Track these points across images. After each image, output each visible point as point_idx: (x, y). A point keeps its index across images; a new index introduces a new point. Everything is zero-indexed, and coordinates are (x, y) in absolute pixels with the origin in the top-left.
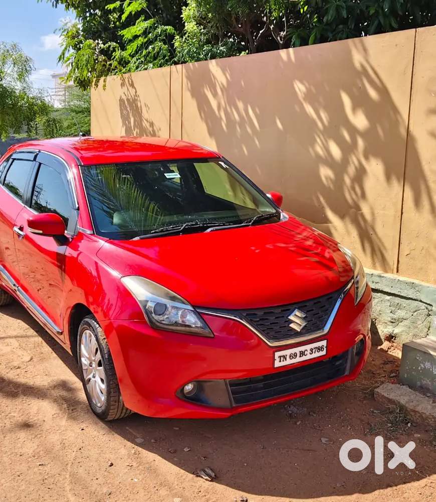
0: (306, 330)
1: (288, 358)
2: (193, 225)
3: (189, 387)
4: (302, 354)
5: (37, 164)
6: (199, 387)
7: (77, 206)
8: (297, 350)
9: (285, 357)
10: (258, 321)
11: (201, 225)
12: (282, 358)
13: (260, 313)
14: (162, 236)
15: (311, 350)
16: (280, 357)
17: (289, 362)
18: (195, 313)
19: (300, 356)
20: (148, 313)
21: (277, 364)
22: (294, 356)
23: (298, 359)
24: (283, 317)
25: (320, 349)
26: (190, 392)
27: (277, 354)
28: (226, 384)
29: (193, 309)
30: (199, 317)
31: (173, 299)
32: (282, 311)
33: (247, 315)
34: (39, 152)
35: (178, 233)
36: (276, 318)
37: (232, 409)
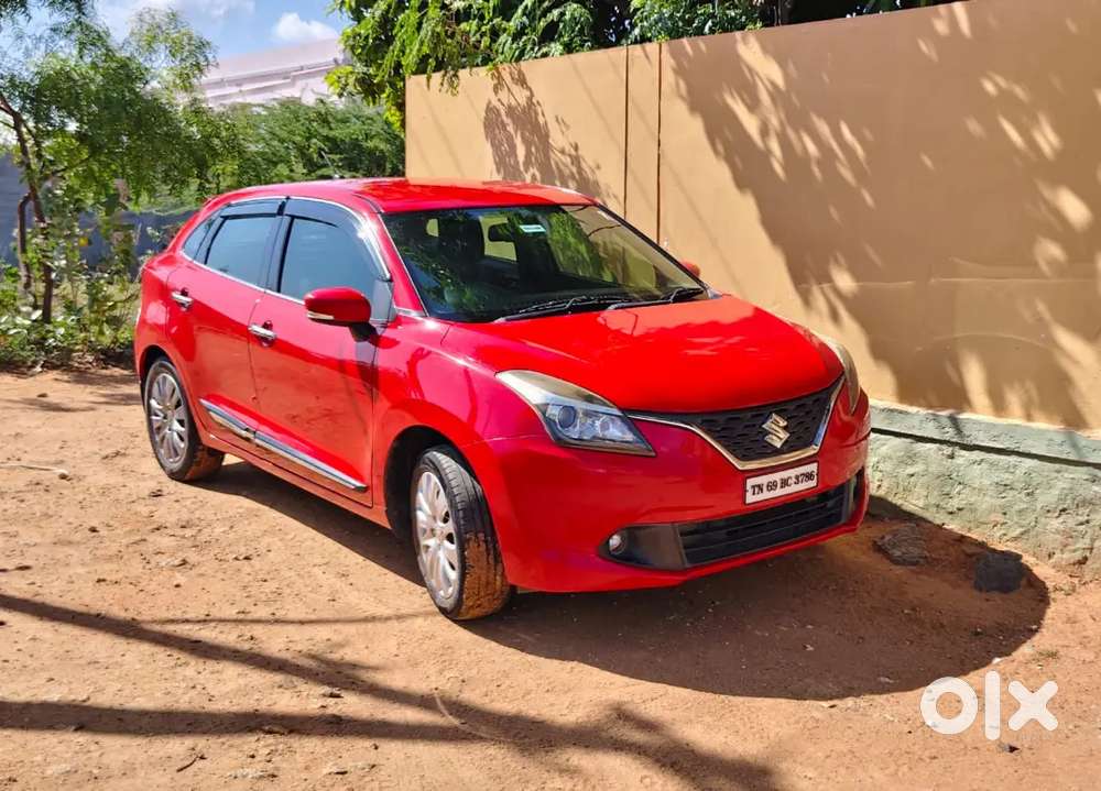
0: (789, 446)
1: (765, 488)
2: (583, 301)
3: (615, 541)
4: (785, 483)
5: (287, 220)
6: (631, 537)
7: (388, 276)
8: (777, 477)
9: (760, 487)
10: (718, 432)
11: (596, 302)
12: (756, 489)
13: (722, 419)
14: (539, 316)
15: (797, 477)
16: (753, 487)
17: (766, 495)
18: (623, 421)
19: (782, 487)
20: (550, 422)
21: (750, 498)
22: (773, 485)
23: (779, 492)
24: (754, 425)
25: (809, 476)
26: (616, 549)
27: (750, 482)
28: (675, 532)
29: (620, 414)
30: (633, 426)
31: (589, 399)
32: (753, 416)
33: (703, 421)
34: (288, 198)
35: (564, 312)
36: (746, 426)
37: (684, 572)
